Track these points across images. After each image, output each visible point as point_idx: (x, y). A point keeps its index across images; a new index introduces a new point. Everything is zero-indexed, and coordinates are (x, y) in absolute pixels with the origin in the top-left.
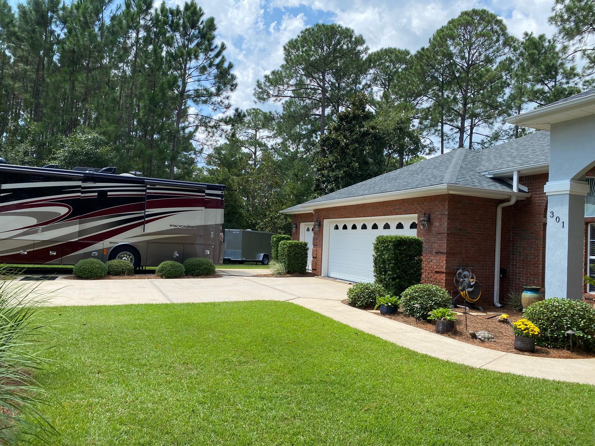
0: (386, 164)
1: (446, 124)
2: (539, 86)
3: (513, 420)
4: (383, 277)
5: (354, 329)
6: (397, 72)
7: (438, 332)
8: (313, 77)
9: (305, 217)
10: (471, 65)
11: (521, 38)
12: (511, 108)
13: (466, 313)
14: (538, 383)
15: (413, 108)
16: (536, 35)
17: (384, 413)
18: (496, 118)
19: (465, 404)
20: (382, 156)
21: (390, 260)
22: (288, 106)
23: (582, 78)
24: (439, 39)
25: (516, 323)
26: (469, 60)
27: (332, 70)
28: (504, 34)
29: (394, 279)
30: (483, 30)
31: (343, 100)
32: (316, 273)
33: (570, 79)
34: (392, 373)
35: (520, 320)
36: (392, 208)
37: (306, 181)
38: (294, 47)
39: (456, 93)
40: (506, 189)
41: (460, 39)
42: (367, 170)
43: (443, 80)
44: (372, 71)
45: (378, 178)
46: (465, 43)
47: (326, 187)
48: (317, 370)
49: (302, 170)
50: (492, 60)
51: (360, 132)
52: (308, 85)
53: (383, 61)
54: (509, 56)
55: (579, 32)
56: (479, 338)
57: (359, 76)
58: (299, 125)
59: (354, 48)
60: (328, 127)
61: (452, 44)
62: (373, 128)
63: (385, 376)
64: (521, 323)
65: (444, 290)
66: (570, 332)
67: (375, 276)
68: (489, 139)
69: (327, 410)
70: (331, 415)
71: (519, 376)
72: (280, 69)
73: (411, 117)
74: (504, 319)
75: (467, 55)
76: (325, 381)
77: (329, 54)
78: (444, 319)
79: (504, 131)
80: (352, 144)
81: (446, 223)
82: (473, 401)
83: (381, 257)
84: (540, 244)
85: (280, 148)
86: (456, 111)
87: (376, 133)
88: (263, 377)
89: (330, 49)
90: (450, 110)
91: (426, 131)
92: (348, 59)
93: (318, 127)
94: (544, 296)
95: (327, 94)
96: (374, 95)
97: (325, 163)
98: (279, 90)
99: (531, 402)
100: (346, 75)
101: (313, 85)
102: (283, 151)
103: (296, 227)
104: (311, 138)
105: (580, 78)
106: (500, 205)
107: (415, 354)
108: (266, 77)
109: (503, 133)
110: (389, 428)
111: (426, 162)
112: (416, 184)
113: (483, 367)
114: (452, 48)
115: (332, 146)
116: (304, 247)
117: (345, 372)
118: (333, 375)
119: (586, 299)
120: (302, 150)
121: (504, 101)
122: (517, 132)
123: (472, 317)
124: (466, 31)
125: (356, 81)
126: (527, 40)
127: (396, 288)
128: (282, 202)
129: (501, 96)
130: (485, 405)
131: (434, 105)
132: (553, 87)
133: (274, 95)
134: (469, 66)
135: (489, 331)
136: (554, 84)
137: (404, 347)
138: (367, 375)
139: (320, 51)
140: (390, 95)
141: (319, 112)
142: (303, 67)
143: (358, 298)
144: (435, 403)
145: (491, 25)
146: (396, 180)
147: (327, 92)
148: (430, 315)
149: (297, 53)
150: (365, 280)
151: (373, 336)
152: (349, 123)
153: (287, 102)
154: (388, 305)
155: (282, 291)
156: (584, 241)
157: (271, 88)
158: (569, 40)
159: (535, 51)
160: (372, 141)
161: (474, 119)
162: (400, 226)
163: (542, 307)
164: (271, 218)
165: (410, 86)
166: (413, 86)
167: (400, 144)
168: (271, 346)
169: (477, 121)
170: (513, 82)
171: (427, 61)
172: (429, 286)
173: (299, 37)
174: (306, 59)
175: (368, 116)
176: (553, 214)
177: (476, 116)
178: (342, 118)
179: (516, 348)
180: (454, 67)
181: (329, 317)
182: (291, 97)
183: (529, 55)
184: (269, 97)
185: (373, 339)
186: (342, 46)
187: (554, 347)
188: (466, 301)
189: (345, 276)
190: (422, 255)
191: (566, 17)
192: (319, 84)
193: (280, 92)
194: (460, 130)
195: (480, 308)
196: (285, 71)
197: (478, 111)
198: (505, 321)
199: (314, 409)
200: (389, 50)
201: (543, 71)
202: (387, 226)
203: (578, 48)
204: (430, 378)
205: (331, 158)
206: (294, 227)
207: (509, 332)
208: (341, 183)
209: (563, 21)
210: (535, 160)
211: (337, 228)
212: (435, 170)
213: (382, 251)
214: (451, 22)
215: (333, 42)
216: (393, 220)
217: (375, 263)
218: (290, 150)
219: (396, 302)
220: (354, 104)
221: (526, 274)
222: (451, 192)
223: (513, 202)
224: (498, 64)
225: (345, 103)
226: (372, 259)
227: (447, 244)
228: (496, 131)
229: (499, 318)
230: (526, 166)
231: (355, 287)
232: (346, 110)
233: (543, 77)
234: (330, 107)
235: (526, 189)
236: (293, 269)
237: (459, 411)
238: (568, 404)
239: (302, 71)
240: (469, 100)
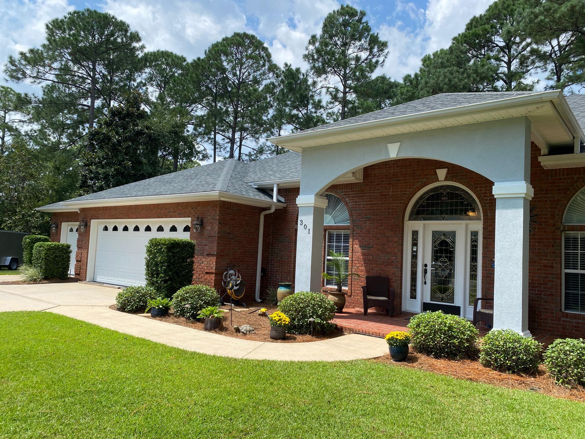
0: (160, 165)
1: (219, 133)
2: (295, 112)
3: (267, 400)
4: (155, 279)
5: (122, 334)
6: (173, 76)
7: (206, 329)
8: (81, 65)
9: (70, 216)
10: (242, 83)
11: (282, 67)
12: (273, 127)
13: (232, 310)
14: (287, 365)
15: (188, 113)
16: (294, 68)
17: (154, 413)
18: (261, 135)
19: (228, 393)
20: (156, 157)
21: (163, 263)
22: (49, 90)
23: (326, 110)
24: (214, 52)
25: (272, 315)
26: (240, 78)
27: (104, 61)
28: (270, 61)
29: (165, 281)
30: (252, 53)
31: (116, 94)
32: (79, 277)
33: (318, 109)
34: (162, 373)
35: (275, 313)
36: (167, 211)
37: (69, 176)
38: (59, 28)
39: (228, 106)
40: (267, 199)
41: (233, 57)
42: (140, 170)
43: (216, 91)
44: (147, 70)
45: (152, 180)
46: (237, 62)
47: (95, 184)
48: (82, 381)
49: (65, 163)
50: (259, 81)
51: (134, 130)
52: (75, 72)
53: (160, 63)
54: (272, 81)
55: (325, 72)
56: (242, 332)
57: (134, 73)
58: (63, 113)
59: (129, 43)
60: (98, 120)
61: (226, 60)
62: (148, 128)
63: (154, 377)
64: (276, 315)
65: (213, 289)
66: (311, 319)
67: (146, 279)
68: (255, 152)
69: (93, 419)
70: (98, 424)
71: (273, 361)
72: (41, 48)
73: (186, 123)
74: (263, 312)
75: (238, 73)
76: (90, 391)
77: (101, 44)
78: (212, 317)
79: (268, 146)
80: (124, 141)
81: (217, 227)
82: (235, 389)
83: (154, 260)
84: (293, 247)
85: (37, 135)
86: (227, 122)
87: (151, 133)
88: (15, 397)
89: (102, 38)
90: (222, 121)
91: (200, 138)
92: (122, 53)
93: (86, 118)
94: (294, 290)
95: (98, 86)
96: (149, 95)
97: (94, 158)
98: (38, 72)
99: (281, 382)
100: (120, 69)
101: (81, 73)
102: (41, 139)
103: (57, 227)
104: (77, 129)
105: (325, 110)
106: (263, 212)
107: (184, 352)
108: (22, 54)
109: (267, 149)
110: (158, 426)
111: (200, 168)
112: (190, 189)
113: (244, 357)
114: (225, 64)
115: (103, 141)
116: (66, 250)
117: (112, 379)
118: (100, 384)
119: (324, 291)
120: (65, 140)
121: (268, 119)
122: (278, 149)
123: (236, 313)
124: (238, 51)
125: (130, 78)
126: (287, 70)
127: (167, 290)
128: (37, 197)
129: (266, 115)
130: (245, 391)
131: (208, 114)
132: (305, 114)
133: (32, 75)
134: (240, 83)
135: (251, 325)
136: (306, 111)
137: (174, 347)
138: (136, 379)
139: (91, 38)
140: (165, 97)
141: (88, 102)
142: (69, 51)
143: (128, 302)
144: (202, 396)
145: (259, 51)
146: (171, 183)
147: (98, 83)
148: (200, 314)
149: (63, 35)
150: (135, 283)
151: (143, 340)
152: (122, 119)
153: (48, 85)
154: (159, 308)
155: (37, 300)
156: (323, 245)
157: (28, 67)
158: (318, 77)
159: (293, 81)
160: (147, 141)
161: (243, 132)
162: (173, 229)
163: (292, 300)
164: (23, 215)
165: (186, 92)
166: (188, 92)
167: (175, 148)
168: (24, 362)
169: (245, 134)
170: (275, 104)
171: (202, 70)
172: (200, 286)
173: (65, 18)
174: (72, 44)
175: (143, 115)
176: (302, 222)
177: (245, 130)
178: (114, 113)
179: (272, 338)
180: (226, 81)
181: (94, 325)
182: (54, 82)
183: (288, 83)
184: (26, 77)
185: (143, 342)
186: (116, 38)
187: (300, 334)
188: (232, 298)
189: (114, 280)
190: (194, 257)
191: (316, 57)
192: (88, 74)
193: (40, 74)
194: (231, 141)
195: (244, 304)
196: (47, 52)
197: (246, 125)
198: (264, 315)
199: (77, 421)
200: (166, 53)
201: (298, 99)
202: (160, 229)
203: (324, 85)
204: (198, 373)
205: (101, 154)
206: (54, 227)
207: (266, 323)
208: (111, 181)
209: (313, 59)
210: (291, 176)
211: (106, 229)
212: (208, 177)
213: (155, 254)
214: (225, 39)
215: (106, 32)
216: (167, 222)
217: (148, 266)
218: (49, 139)
219: (167, 304)
220: (128, 101)
221: (281, 272)
222: (222, 199)
223: (273, 210)
224: (263, 86)
225: (118, 98)
226: (144, 262)
227: (217, 246)
228: (261, 145)
229: (259, 312)
230: (283, 180)
231: (125, 292)
232: (119, 105)
233: (298, 105)
234: (100, 99)
235: (283, 200)
236: (51, 275)
237: (223, 399)
238: (308, 380)
239: (68, 56)
240: (239, 115)
